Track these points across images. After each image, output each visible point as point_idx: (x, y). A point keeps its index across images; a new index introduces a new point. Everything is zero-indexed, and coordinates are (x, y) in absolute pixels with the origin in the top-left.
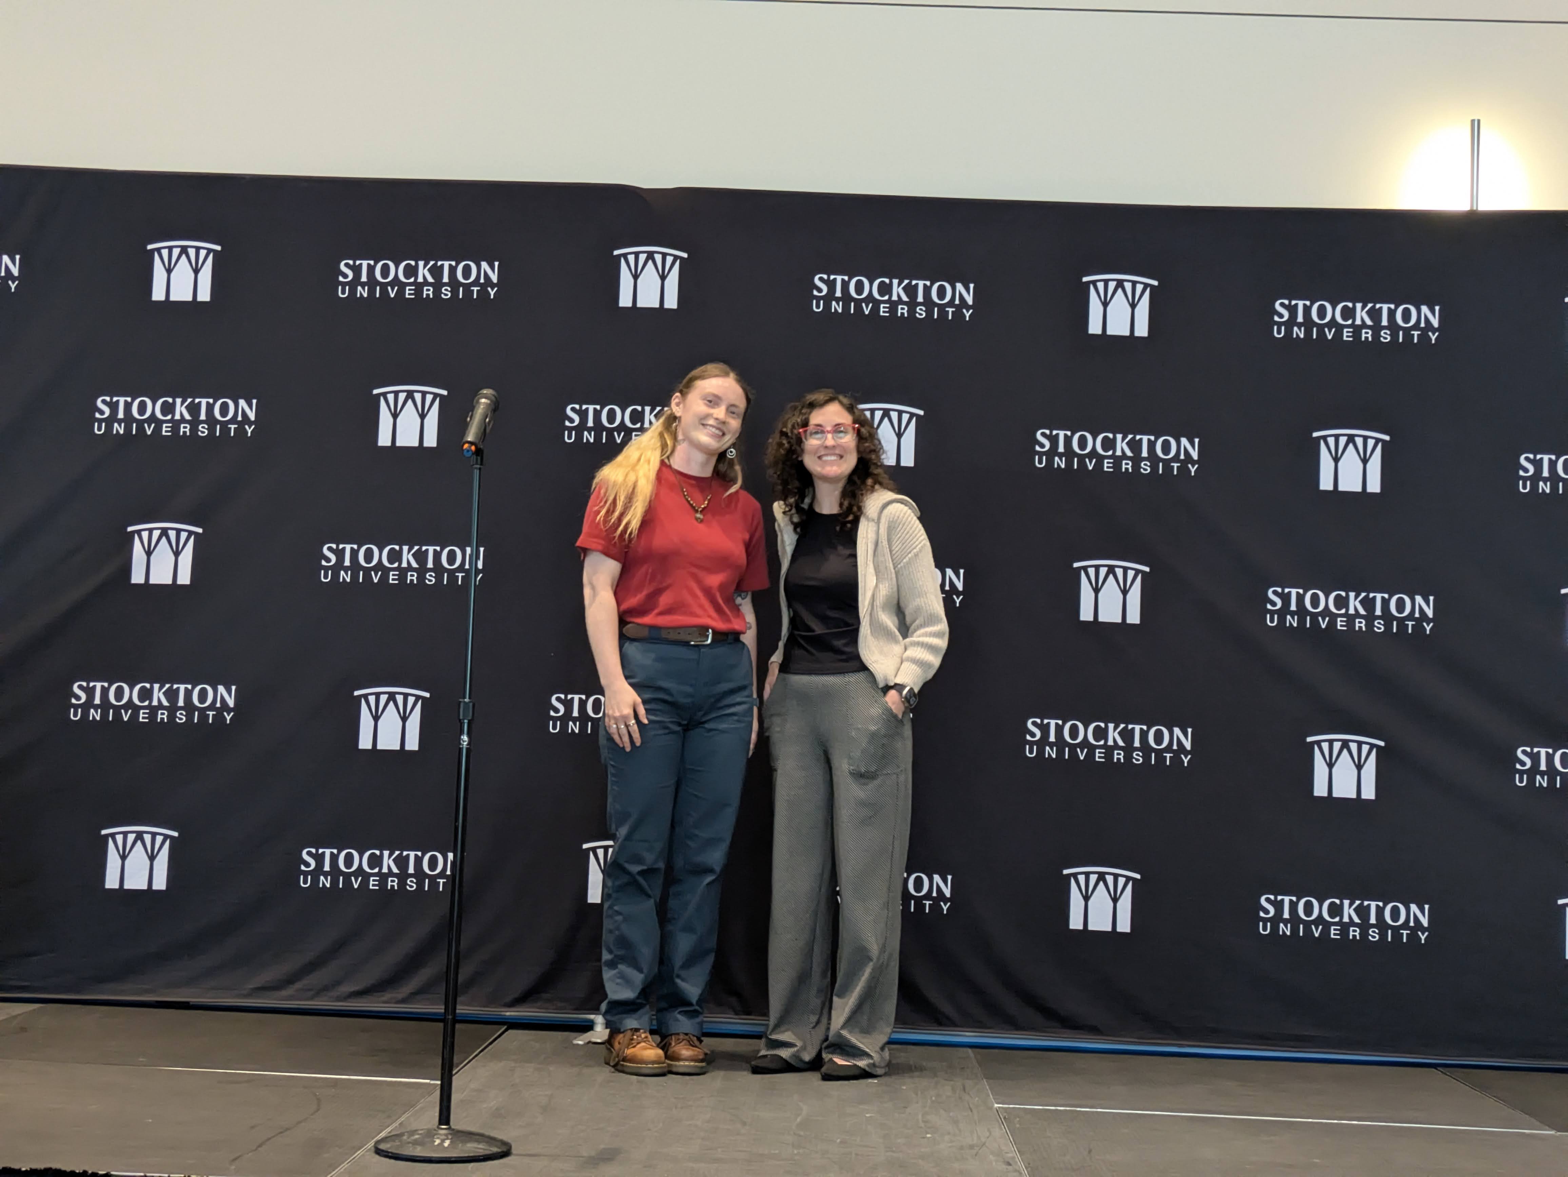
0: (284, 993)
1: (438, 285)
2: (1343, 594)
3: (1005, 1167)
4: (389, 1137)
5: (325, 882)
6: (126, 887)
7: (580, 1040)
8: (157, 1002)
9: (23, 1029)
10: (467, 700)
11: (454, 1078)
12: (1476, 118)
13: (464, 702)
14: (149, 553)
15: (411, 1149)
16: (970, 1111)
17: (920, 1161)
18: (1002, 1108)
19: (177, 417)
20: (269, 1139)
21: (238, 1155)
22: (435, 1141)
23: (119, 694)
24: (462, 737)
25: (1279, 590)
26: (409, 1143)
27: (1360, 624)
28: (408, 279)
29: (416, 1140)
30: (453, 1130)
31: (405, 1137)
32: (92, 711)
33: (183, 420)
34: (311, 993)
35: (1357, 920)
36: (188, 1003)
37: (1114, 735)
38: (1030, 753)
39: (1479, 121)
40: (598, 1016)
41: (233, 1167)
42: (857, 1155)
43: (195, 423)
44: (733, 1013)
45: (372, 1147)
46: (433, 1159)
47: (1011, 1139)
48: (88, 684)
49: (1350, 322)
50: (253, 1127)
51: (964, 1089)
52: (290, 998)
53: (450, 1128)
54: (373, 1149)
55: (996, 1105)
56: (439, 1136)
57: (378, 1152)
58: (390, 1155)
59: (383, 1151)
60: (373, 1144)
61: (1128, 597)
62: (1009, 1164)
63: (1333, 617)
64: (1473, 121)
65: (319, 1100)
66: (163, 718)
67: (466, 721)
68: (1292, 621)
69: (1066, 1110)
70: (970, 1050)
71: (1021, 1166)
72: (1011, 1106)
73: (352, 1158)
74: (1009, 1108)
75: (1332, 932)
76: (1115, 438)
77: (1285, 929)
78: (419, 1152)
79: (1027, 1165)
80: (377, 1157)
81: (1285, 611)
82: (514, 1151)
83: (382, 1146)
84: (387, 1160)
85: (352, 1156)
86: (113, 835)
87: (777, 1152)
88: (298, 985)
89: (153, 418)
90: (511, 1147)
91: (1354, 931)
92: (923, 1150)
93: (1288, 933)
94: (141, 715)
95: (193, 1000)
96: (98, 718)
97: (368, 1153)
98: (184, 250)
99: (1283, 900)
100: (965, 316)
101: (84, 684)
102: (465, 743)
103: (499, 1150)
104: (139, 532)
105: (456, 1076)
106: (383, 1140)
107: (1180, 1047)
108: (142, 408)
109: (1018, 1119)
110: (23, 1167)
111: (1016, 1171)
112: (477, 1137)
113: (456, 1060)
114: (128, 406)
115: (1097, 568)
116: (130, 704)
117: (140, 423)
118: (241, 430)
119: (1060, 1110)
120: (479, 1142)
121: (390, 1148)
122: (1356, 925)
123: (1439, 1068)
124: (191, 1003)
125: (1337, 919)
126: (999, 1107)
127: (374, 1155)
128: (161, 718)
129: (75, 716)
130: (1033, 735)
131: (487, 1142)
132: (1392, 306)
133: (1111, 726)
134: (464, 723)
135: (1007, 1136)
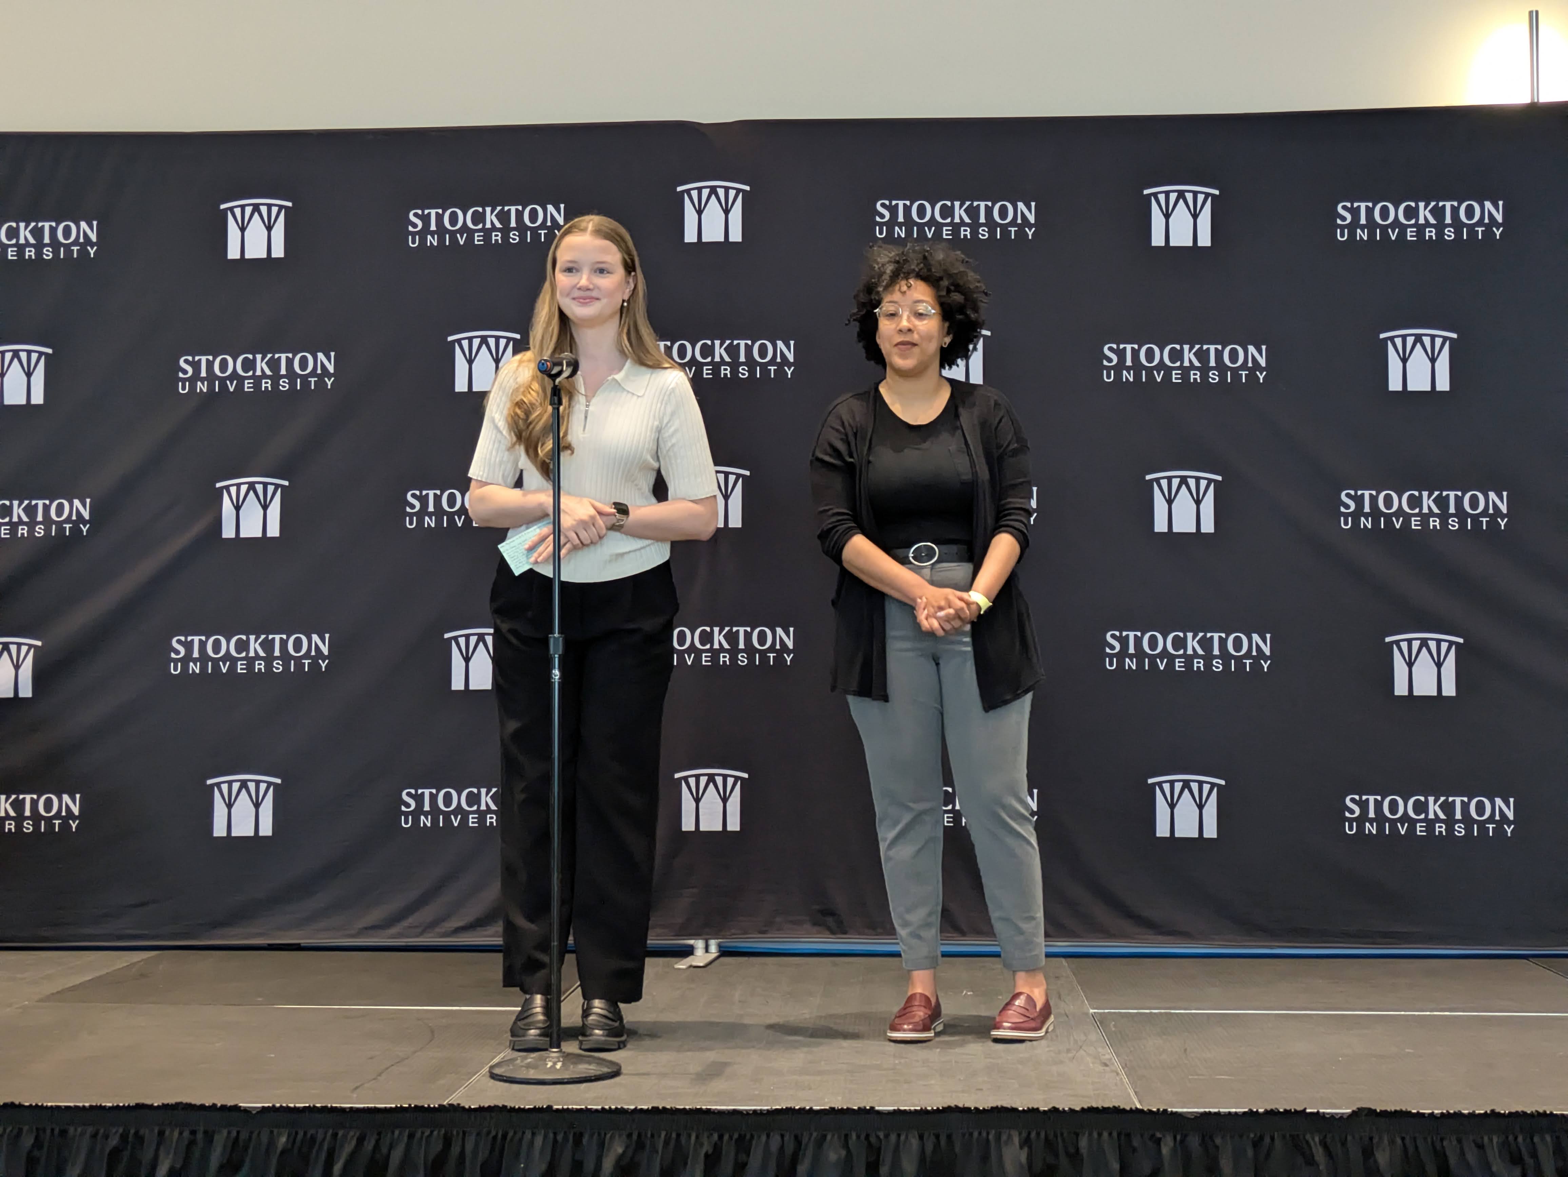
0: (393, 930)
1: (506, 230)
2: (1416, 493)
3: (1101, 1068)
4: (503, 1062)
5: (425, 821)
6: (234, 834)
7: (682, 964)
8: (269, 945)
9: (143, 975)
10: (556, 635)
11: (562, 1004)
12: (1534, 10)
13: (554, 637)
14: (238, 508)
15: (524, 1072)
16: (1066, 1017)
17: (1020, 1067)
18: (1098, 1013)
19: (259, 373)
20: (387, 1069)
21: (358, 1084)
22: (547, 1064)
23: (217, 646)
24: (554, 671)
25: (1352, 492)
26: (522, 1066)
27: (1434, 523)
28: (476, 226)
29: (529, 1063)
30: (564, 1052)
31: (519, 1061)
32: (191, 664)
33: (264, 375)
34: (419, 930)
35: (1442, 816)
36: (299, 944)
37: (1192, 644)
38: (1111, 666)
39: (1537, 12)
40: (697, 941)
41: (355, 1095)
42: (956, 1062)
43: (275, 378)
44: (828, 933)
45: (486, 1072)
46: (547, 1081)
47: (1108, 1042)
48: (186, 639)
49: (1413, 222)
50: (371, 1058)
51: (1060, 997)
52: (400, 935)
53: (561, 1051)
54: (488, 1074)
55: (1092, 1011)
56: (550, 1059)
57: (493, 1076)
58: (505, 1078)
59: (497, 1075)
60: (488, 1069)
61: (1202, 506)
62: (1106, 1065)
63: (1407, 517)
64: (1531, 13)
65: (432, 1032)
66: (261, 669)
67: (556, 656)
68: (1366, 523)
69: (1161, 1013)
70: (1063, 960)
71: (1117, 1065)
72: (1106, 1011)
73: (468, 1083)
74: (1104, 1013)
75: (1418, 829)
76: (1182, 349)
77: (1371, 828)
78: (532, 1074)
79: (1124, 1065)
80: (492, 1081)
81: (1358, 513)
82: (624, 1070)
83: (497, 1071)
84: (502, 1084)
85: (468, 1081)
86: (218, 785)
87: (878, 1063)
88: (405, 923)
89: (234, 375)
90: (620, 1067)
91: (1440, 827)
92: (1021, 1055)
93: (1374, 832)
94: (239, 667)
95: (303, 942)
96: (198, 671)
97: (484, 1078)
98: (256, 208)
99: (1367, 800)
100: (1028, 235)
101: (183, 638)
102: (557, 677)
103: (609, 1070)
104: (227, 488)
105: (564, 1002)
106: (498, 1065)
107: (1271, 948)
108: (224, 366)
109: (1113, 1023)
110: (156, 1103)
111: (1112, 1071)
112: (587, 1059)
113: (563, 989)
114: (210, 364)
115: (1170, 479)
116: (228, 656)
117: (222, 381)
118: (320, 383)
119: (1155, 1014)
120: (590, 1063)
121: (504, 1072)
122: (1442, 821)
123: (1531, 960)
124: (302, 945)
125: (1422, 816)
126: (1095, 1013)
127: (489, 1079)
128: (258, 669)
129: (175, 670)
130: (1112, 647)
131: (598, 1064)
132: (1455, 204)
133: (1190, 635)
134: (555, 658)
135: (1103, 1038)
